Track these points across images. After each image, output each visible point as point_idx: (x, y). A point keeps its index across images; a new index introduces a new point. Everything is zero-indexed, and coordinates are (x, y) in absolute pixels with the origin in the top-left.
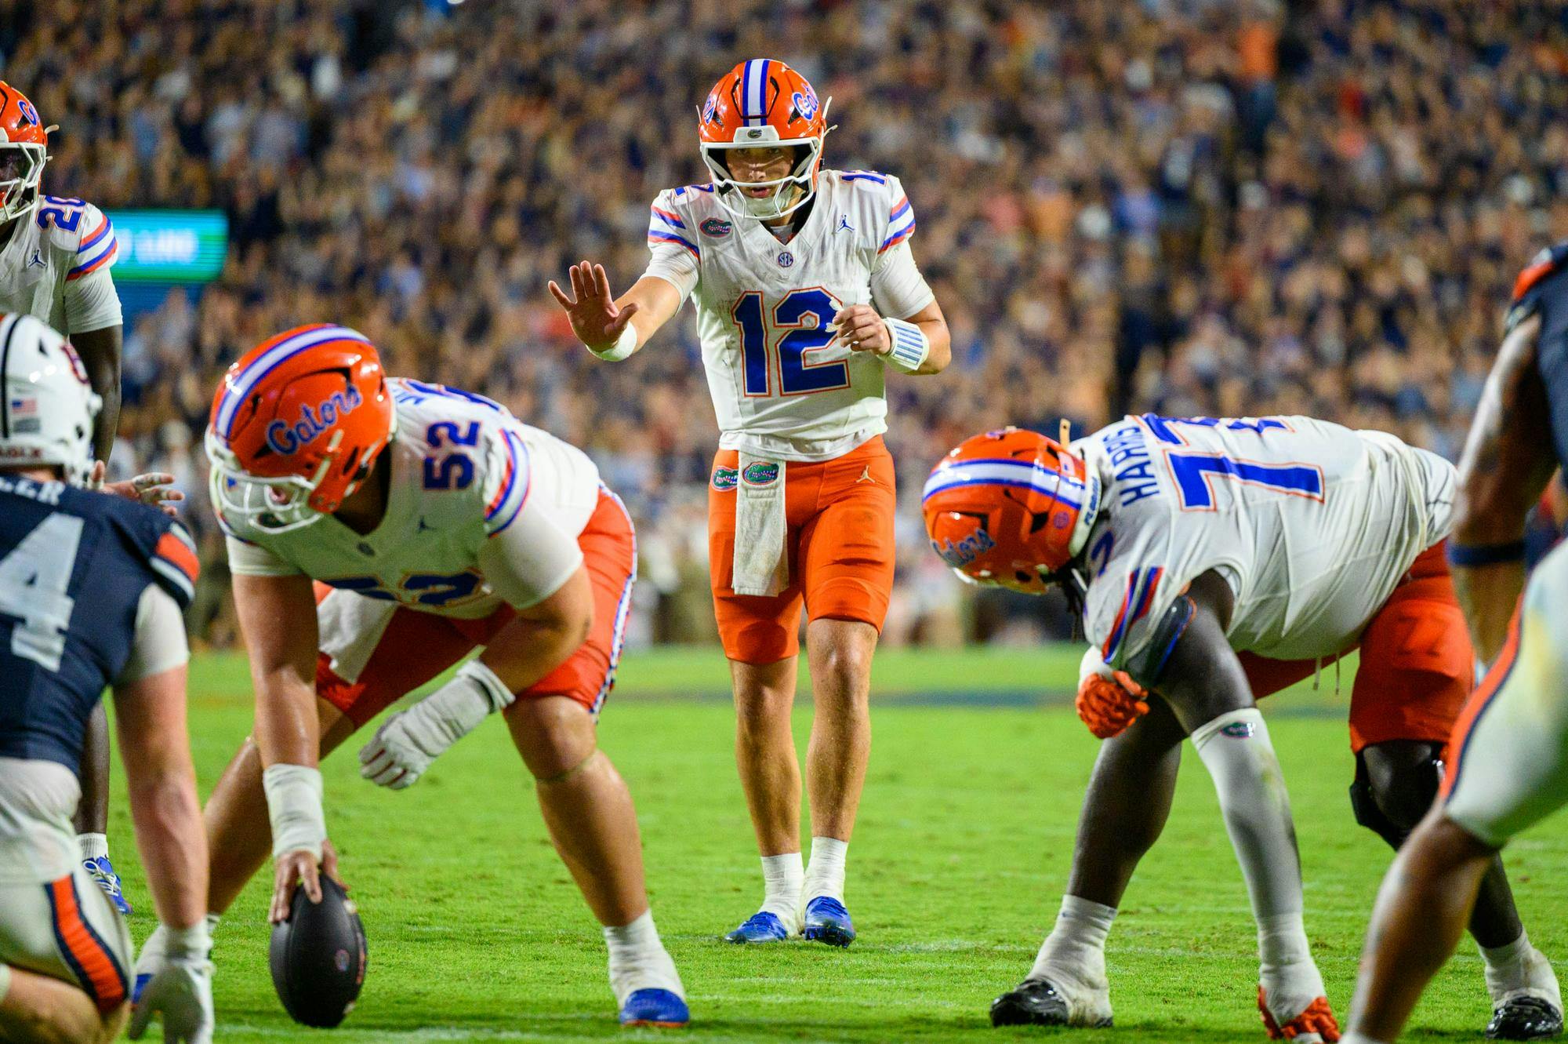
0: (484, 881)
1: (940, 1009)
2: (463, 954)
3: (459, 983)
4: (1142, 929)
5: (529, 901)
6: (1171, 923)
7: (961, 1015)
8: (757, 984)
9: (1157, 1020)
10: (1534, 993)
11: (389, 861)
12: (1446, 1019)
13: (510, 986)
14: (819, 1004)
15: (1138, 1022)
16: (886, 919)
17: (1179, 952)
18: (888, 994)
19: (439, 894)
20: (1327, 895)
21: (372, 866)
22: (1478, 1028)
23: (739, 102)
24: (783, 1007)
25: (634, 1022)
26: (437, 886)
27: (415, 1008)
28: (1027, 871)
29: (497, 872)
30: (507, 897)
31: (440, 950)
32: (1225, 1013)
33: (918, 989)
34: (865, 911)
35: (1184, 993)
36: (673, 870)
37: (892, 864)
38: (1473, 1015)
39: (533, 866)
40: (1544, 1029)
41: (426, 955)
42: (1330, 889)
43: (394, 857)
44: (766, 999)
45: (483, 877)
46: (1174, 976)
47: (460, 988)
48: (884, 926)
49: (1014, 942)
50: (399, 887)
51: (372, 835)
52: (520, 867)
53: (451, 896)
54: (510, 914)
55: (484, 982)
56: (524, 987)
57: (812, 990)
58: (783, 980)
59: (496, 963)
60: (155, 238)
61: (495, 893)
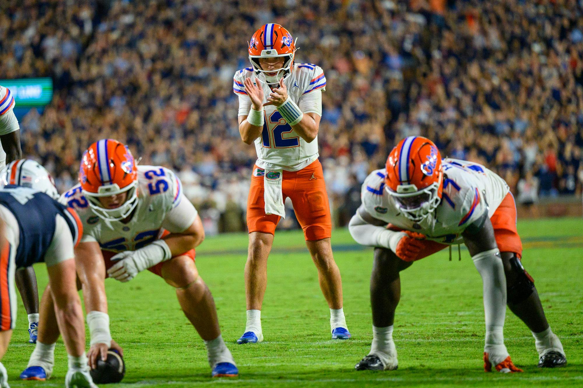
0: (160, 325)
1: (333, 366)
2: (153, 353)
3: (152, 364)
4: (407, 332)
5: (177, 332)
6: (418, 330)
7: (340, 368)
8: (264, 359)
9: (414, 366)
10: (556, 350)
11: (123, 319)
12: (523, 361)
13: (171, 364)
14: (287, 366)
15: (407, 367)
16: (311, 332)
17: (422, 340)
18: (313, 361)
19: (143, 331)
20: (476, 316)
21: (117, 321)
22: (535, 364)
23: (263, 40)
24: (274, 368)
25: (217, 375)
26: (142, 327)
27: (136, 374)
28: (363, 312)
29: (164, 321)
30: (168, 331)
31: (144, 352)
32: (439, 362)
33: (324, 359)
34: (303, 330)
35: (424, 356)
36: (230, 318)
37: (312, 312)
38: (533, 359)
39: (178, 318)
40: (560, 363)
41: (139, 354)
42: (477, 314)
43: (125, 318)
44: (267, 365)
45: (159, 323)
46: (420, 349)
47: (152, 365)
48: (311, 335)
49: (360, 339)
50: (128, 329)
51: (116, 309)
52: (173, 319)
53: (147, 331)
54: (170, 337)
55: (161, 363)
56: (176, 364)
57: (284, 360)
58: (273, 357)
59: (165, 355)
60: (25, 89)
61: (164, 330)
